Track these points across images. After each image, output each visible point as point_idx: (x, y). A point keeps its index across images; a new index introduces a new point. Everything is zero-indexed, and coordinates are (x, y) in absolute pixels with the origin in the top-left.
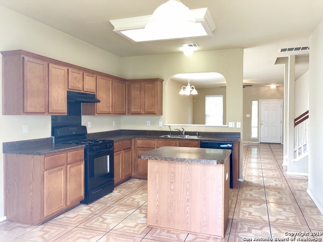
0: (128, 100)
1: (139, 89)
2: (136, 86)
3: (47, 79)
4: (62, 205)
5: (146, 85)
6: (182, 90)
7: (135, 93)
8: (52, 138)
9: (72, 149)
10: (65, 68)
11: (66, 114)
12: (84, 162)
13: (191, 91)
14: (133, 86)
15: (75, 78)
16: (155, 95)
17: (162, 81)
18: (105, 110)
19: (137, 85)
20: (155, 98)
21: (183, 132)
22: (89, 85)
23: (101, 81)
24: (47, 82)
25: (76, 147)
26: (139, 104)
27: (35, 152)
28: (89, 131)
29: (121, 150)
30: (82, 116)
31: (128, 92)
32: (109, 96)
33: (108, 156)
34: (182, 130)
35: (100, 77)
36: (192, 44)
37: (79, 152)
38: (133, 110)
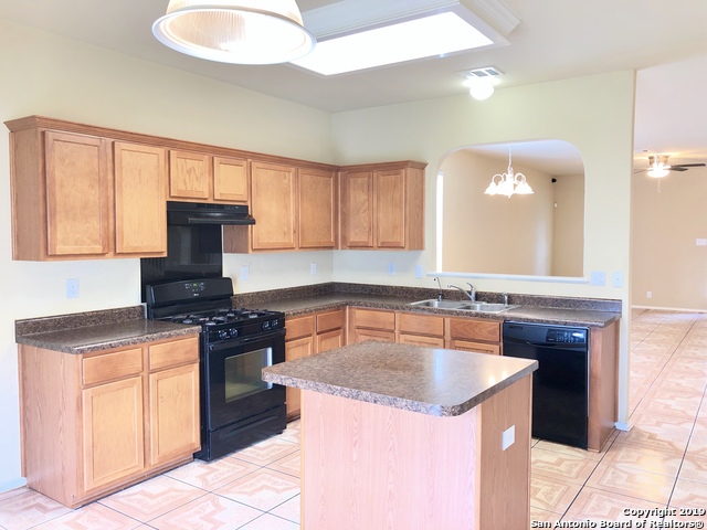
0: (344, 214)
1: (366, 186)
2: (360, 180)
3: (110, 177)
4: (136, 466)
5: (382, 179)
6: (493, 184)
7: (357, 197)
8: (142, 306)
9: (162, 337)
10: (161, 151)
11: (165, 255)
12: (197, 366)
13: (515, 186)
14: (352, 180)
15: (189, 172)
16: (401, 201)
17: (422, 166)
18: (278, 240)
19: (362, 180)
20: (401, 208)
21: (470, 293)
22: (228, 186)
23: (264, 175)
24: (110, 184)
25: (172, 333)
26: (366, 225)
27: (63, 346)
28: (238, 289)
29: (310, 335)
30: (224, 255)
31: (344, 195)
32: (286, 207)
33: (270, 351)
34: (466, 288)
35: (260, 165)
36: (483, 70)
37: (185, 343)
38: (353, 238)
